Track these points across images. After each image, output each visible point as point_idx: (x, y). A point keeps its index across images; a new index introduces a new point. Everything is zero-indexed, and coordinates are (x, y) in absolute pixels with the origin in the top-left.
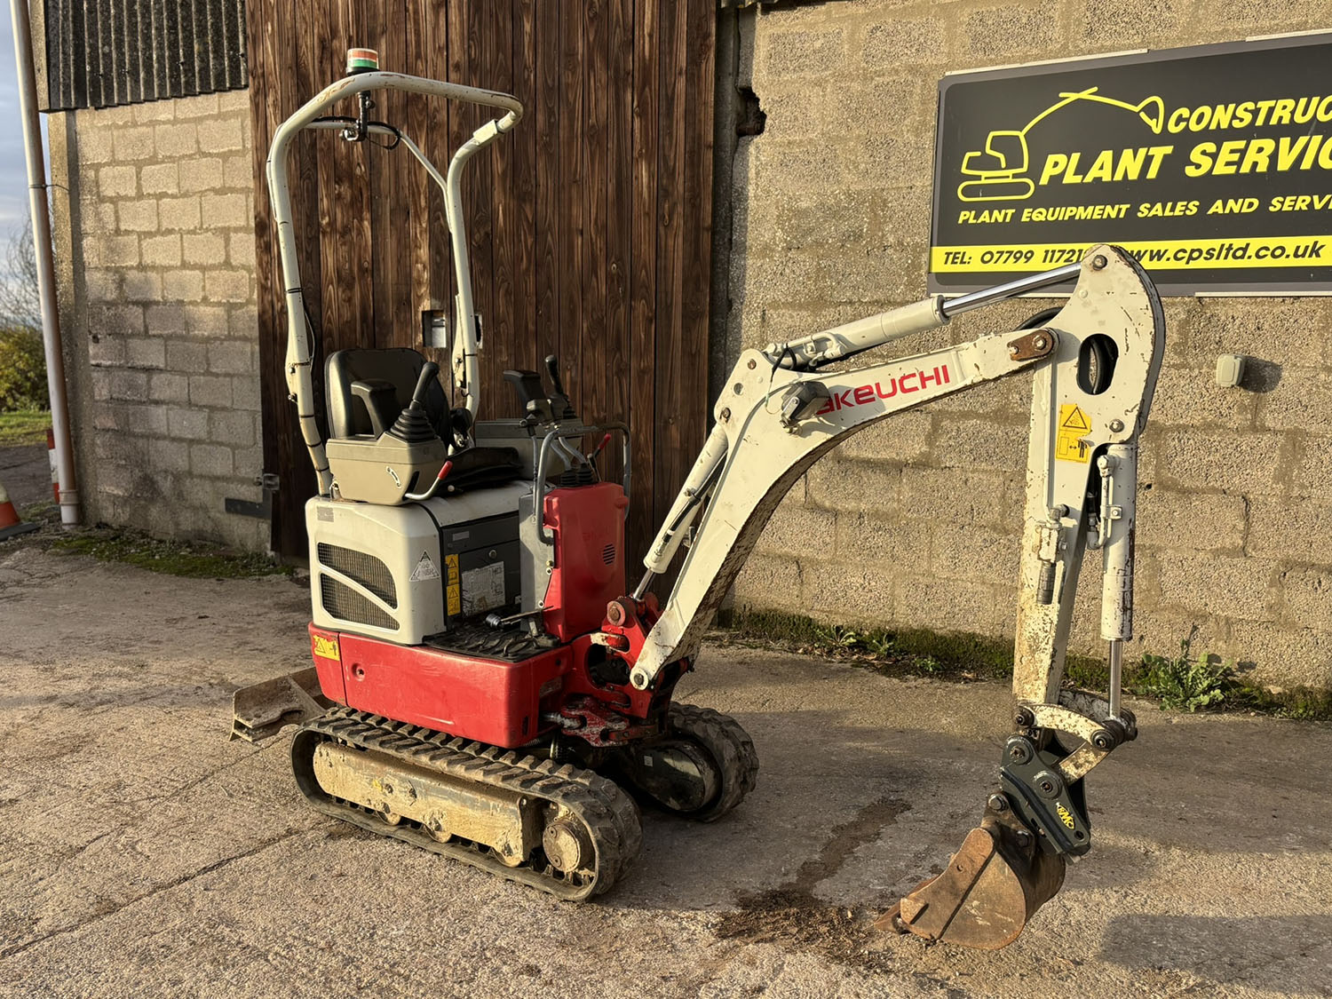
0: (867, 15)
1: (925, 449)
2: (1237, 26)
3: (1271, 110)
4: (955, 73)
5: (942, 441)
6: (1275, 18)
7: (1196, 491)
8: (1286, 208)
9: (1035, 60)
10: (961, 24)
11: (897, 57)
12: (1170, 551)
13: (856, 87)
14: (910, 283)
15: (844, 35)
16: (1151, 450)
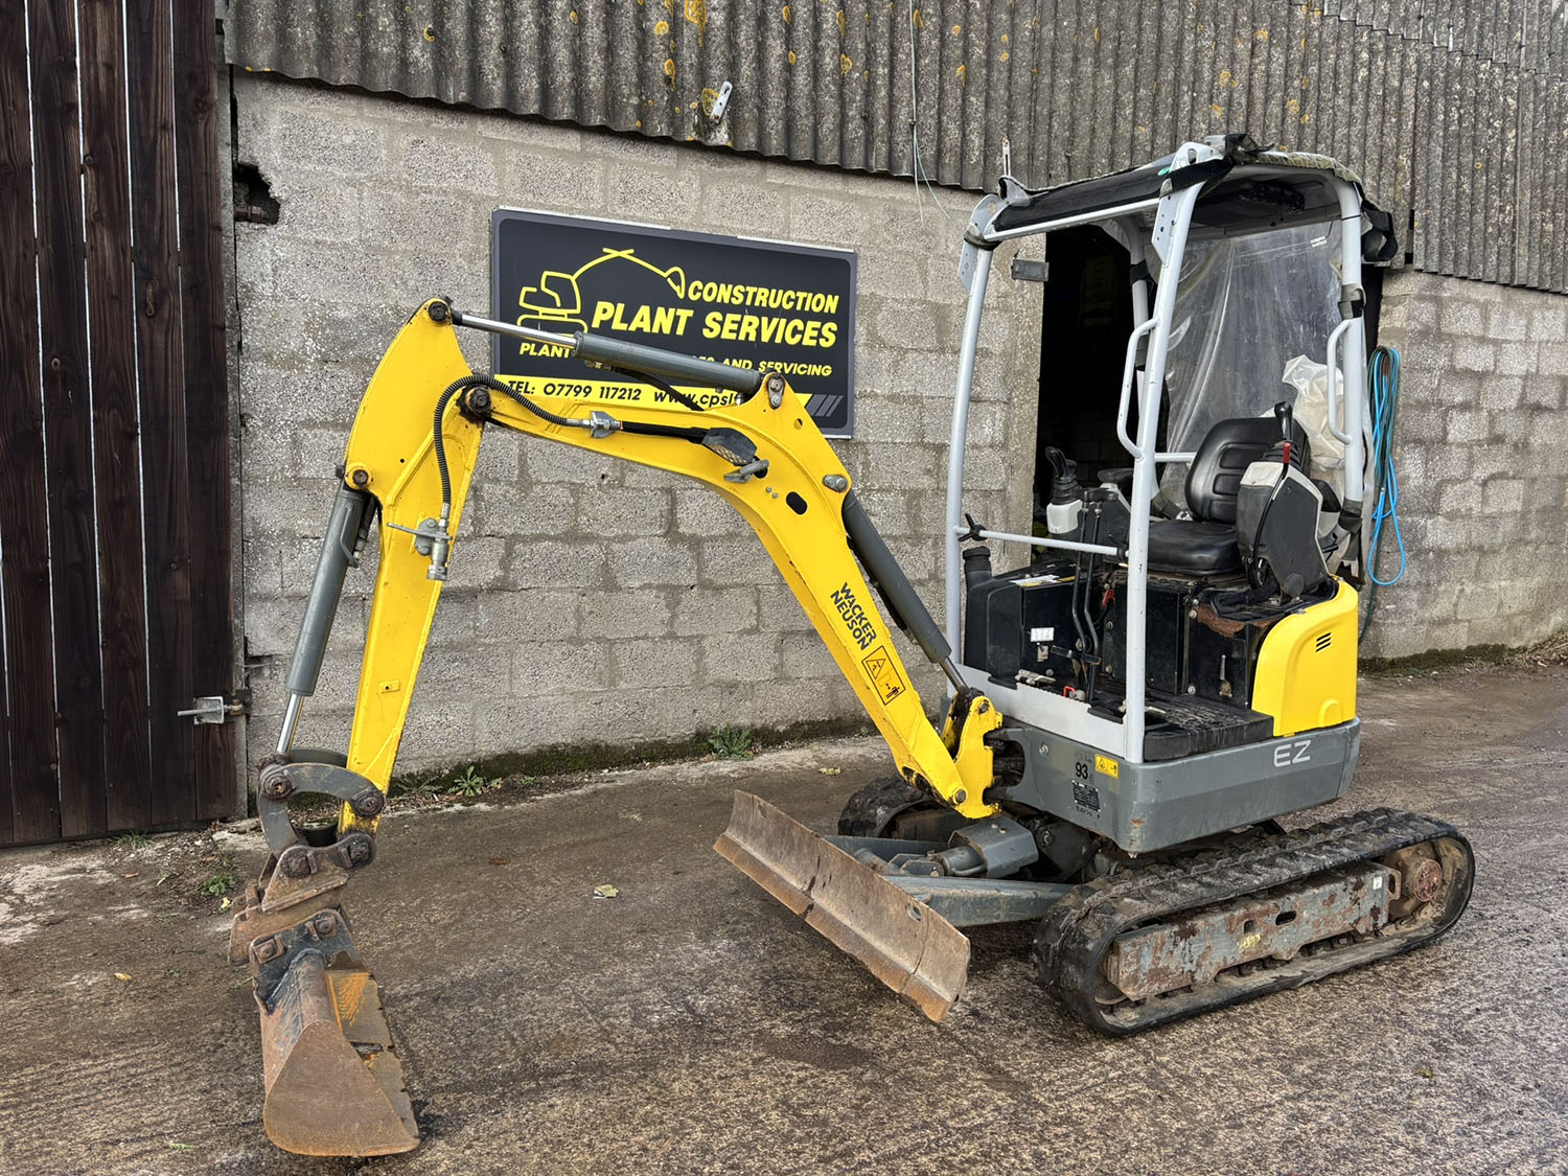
0: (407, 125)
1: (499, 573)
2: (730, 225)
3: (755, 294)
4: (508, 208)
5: (517, 564)
6: (752, 225)
9: (580, 213)
10: (509, 162)
11: (442, 177)
12: (711, 638)
13: (399, 197)
15: (381, 138)
16: (693, 558)
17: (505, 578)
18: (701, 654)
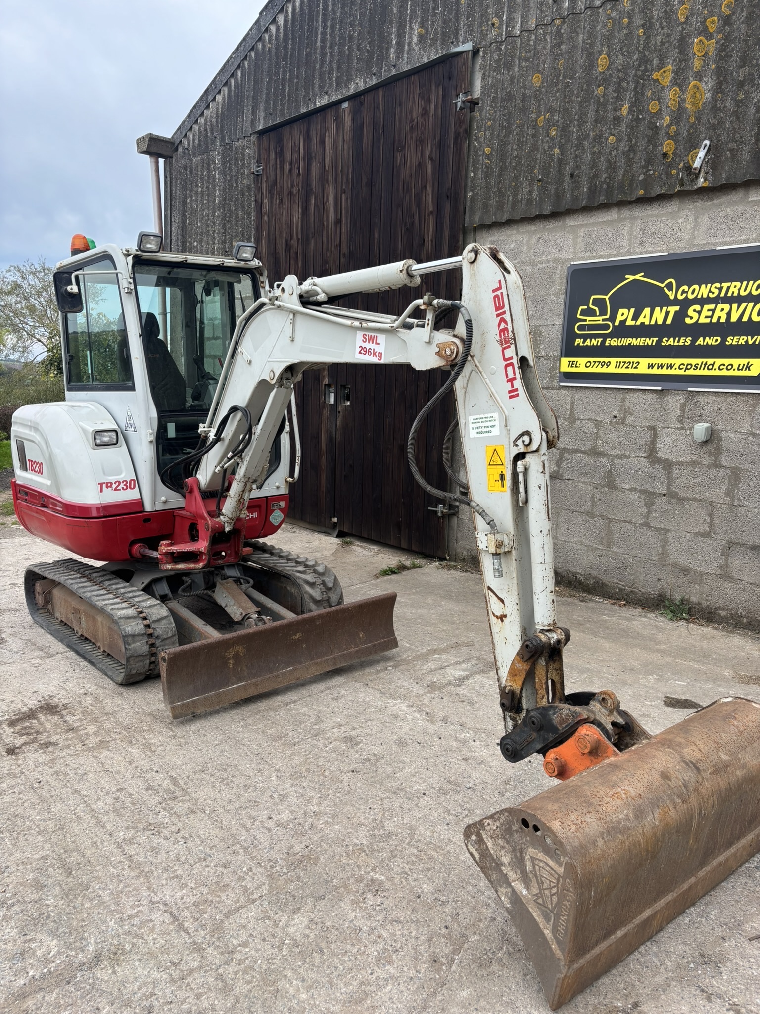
0: (536, 230)
1: (556, 469)
2: (714, 240)
4: (575, 263)
5: (564, 465)
6: (732, 237)
7: (688, 499)
8: (734, 343)
9: (614, 257)
10: (580, 237)
11: (549, 253)
12: (673, 533)
13: (529, 269)
14: (551, 377)
15: (525, 241)
16: (665, 475)
17: (558, 471)
18: (665, 542)
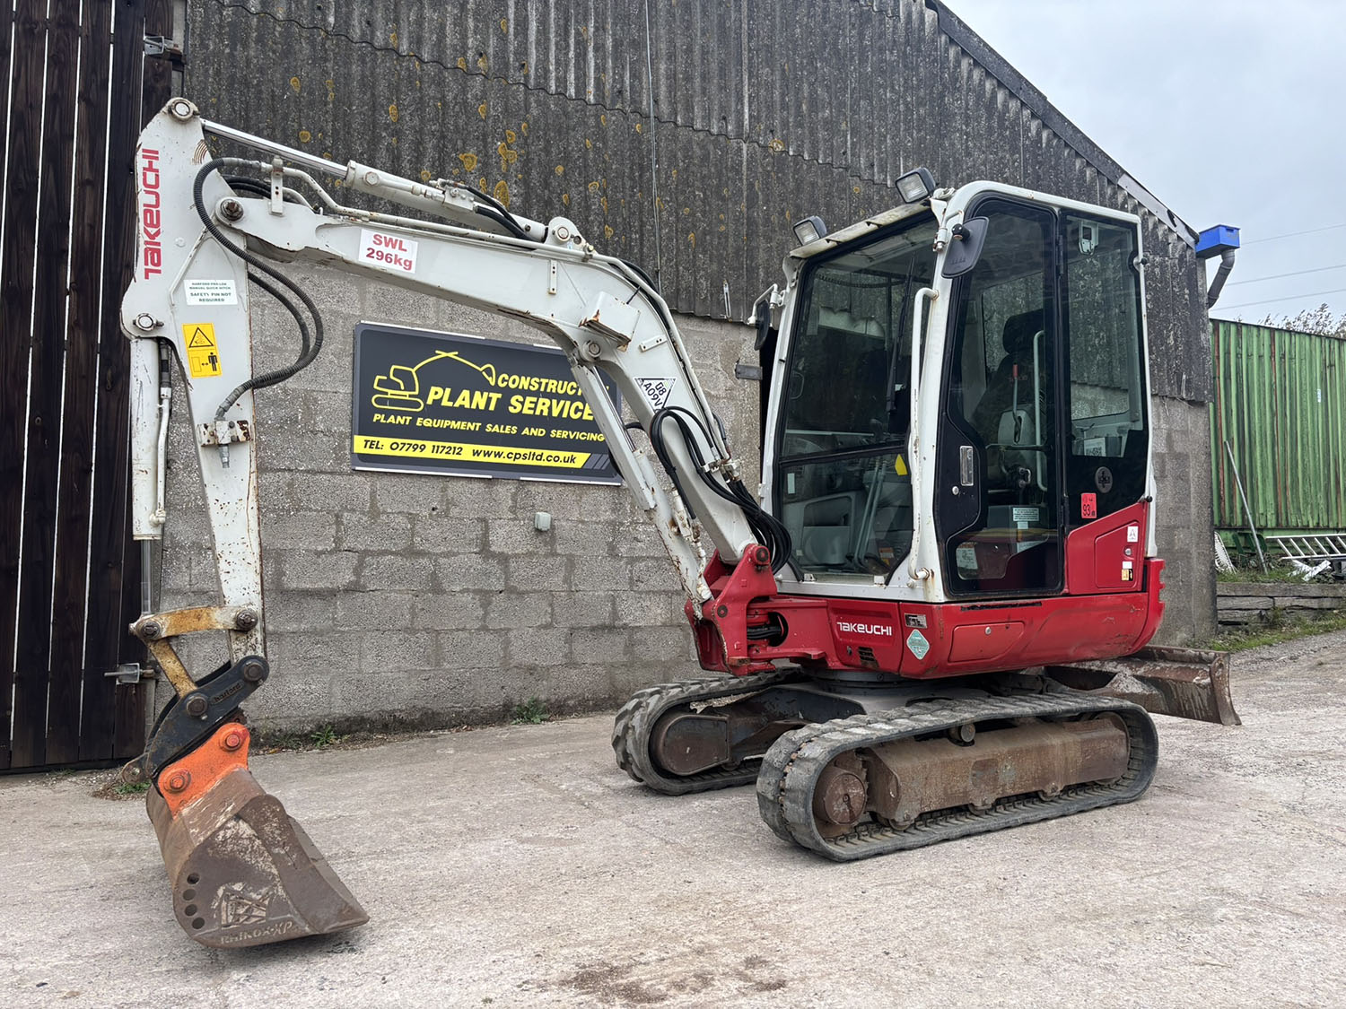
1: (353, 578)
3: (547, 384)
4: (367, 322)
5: (367, 572)
8: (557, 436)
9: (421, 327)
12: (515, 631)
16: (501, 570)
17: (357, 582)
18: (507, 643)
